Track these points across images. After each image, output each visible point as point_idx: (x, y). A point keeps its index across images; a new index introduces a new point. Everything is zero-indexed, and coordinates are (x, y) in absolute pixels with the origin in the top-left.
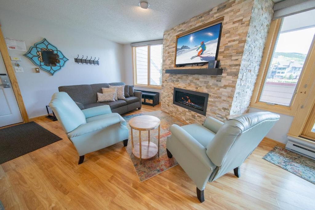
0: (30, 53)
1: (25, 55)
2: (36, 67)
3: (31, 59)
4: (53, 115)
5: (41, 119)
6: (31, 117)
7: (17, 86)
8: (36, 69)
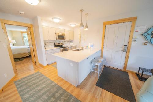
0: (146, 32)
1: (143, 34)
2: (146, 41)
3: (145, 36)
4: (141, 75)
5: (132, 73)
6: (128, 69)
7: (129, 52)
8: (145, 43)
